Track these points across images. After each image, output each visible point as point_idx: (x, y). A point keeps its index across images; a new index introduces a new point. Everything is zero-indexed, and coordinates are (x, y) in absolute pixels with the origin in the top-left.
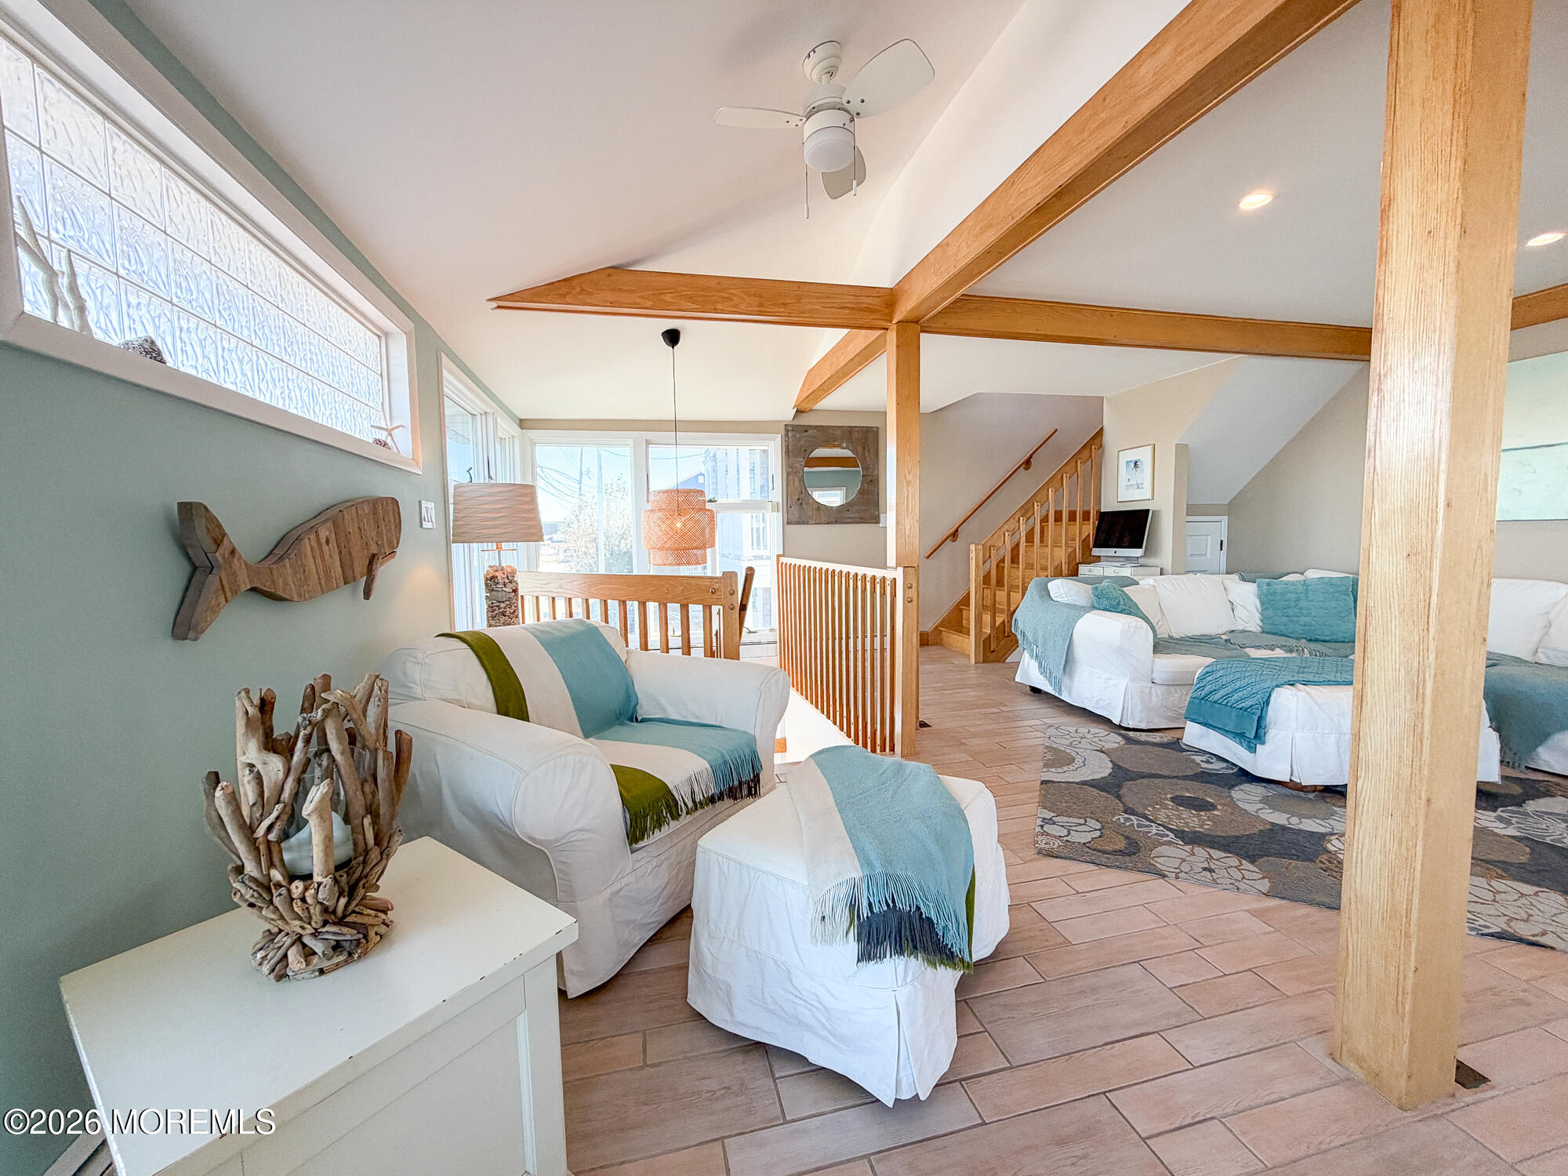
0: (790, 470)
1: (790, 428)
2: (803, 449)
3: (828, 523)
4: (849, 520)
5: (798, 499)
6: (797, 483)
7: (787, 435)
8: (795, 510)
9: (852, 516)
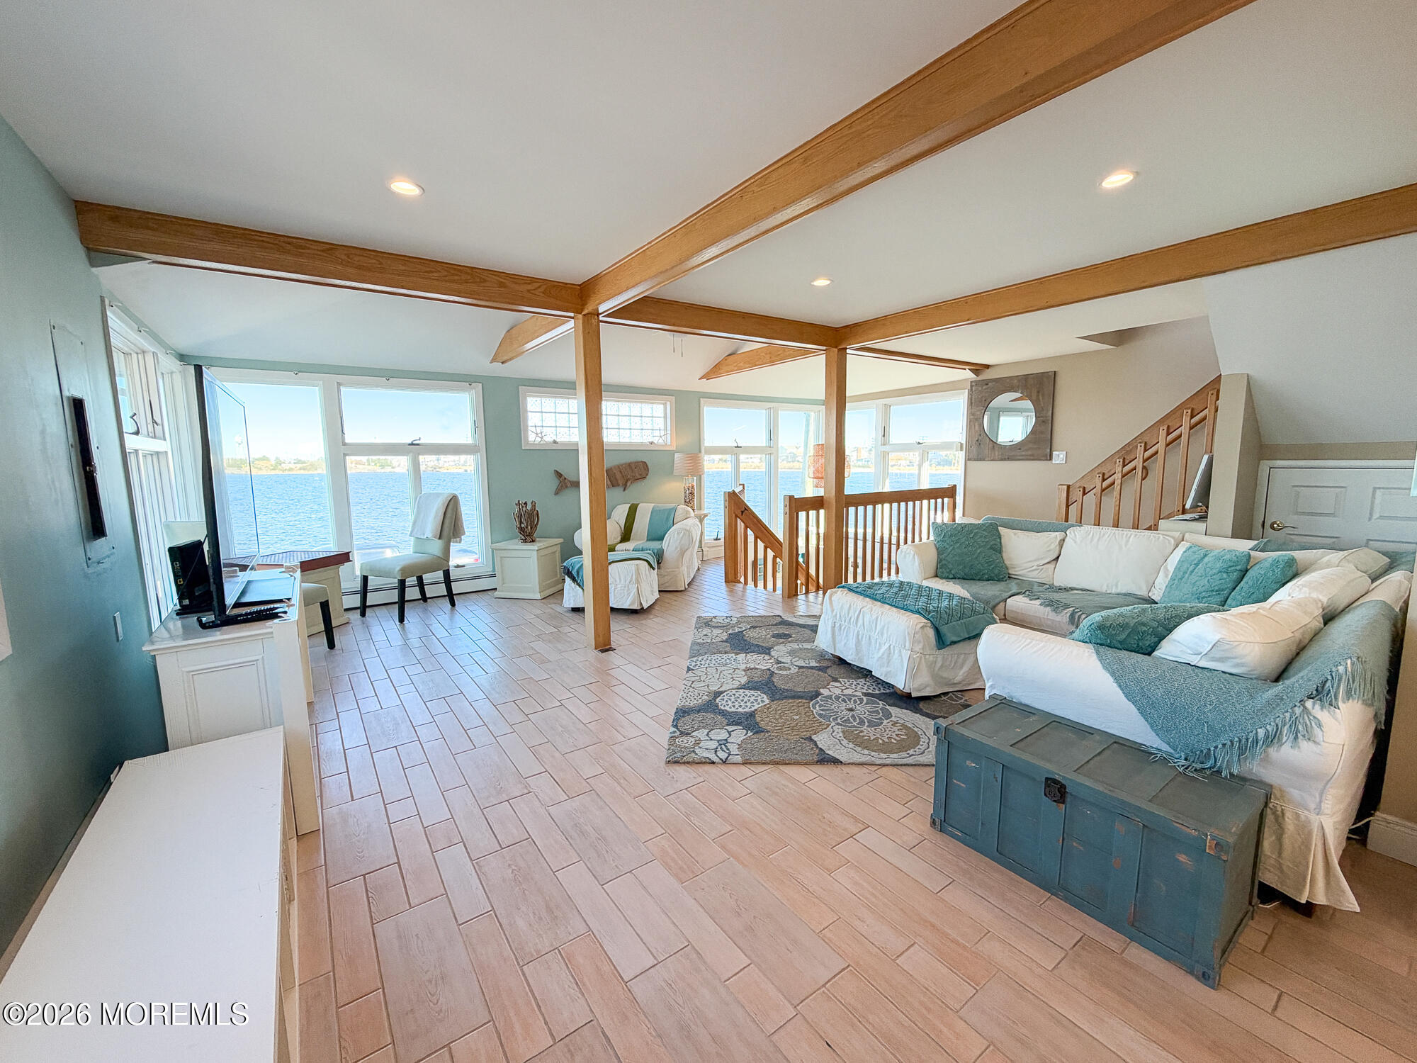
0: (972, 417)
1: (973, 384)
2: (984, 399)
3: (1002, 460)
4: (1021, 458)
5: (977, 441)
6: (977, 427)
7: (972, 389)
8: (974, 448)
9: (1024, 453)
